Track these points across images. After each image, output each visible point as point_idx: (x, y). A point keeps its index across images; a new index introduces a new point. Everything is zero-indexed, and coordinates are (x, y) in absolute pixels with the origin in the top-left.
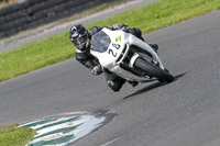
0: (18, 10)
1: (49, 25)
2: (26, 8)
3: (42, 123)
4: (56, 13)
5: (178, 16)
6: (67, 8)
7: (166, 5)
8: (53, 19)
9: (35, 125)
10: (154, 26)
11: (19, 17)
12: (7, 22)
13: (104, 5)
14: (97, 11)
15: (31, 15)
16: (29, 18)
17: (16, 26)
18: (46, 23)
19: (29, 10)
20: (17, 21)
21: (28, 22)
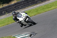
0: (12, 6)
1: (20, 10)
2: (14, 6)
3: (18, 35)
4: (22, 7)
5: (53, 8)
6: (24, 6)
7: (50, 5)
8: (21, 9)
9: (16, 36)
10: (47, 10)
11: (12, 8)
12: (9, 9)
13: (34, 5)
14: (32, 6)
15: (15, 7)
16: (15, 8)
17: (11, 10)
18: (19, 9)
19: (15, 6)
20: (11, 9)
21: (14, 9)
